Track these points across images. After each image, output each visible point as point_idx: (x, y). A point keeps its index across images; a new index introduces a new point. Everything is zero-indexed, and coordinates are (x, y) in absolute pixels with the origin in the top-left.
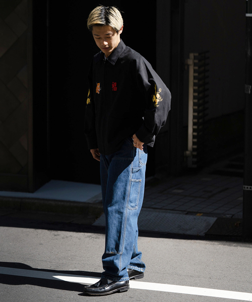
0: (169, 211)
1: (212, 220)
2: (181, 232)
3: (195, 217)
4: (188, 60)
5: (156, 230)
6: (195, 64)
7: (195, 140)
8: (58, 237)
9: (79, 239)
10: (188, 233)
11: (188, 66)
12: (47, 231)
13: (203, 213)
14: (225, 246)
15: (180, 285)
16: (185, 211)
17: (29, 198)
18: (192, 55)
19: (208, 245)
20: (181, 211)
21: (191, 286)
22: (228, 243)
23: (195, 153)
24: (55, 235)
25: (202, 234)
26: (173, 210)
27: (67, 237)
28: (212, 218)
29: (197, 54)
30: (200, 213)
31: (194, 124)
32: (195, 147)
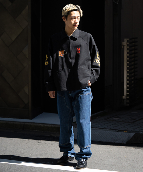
0: (108, 130)
1: (132, 135)
2: (113, 142)
3: (122, 133)
4: (124, 42)
5: (99, 140)
6: (127, 45)
7: (128, 90)
8: (40, 143)
9: (52, 145)
10: (117, 142)
11: (124, 46)
12: (35, 140)
13: (128, 131)
14: (136, 149)
15: (103, 170)
16: (117, 130)
17: (28, 123)
18: (126, 40)
19: (126, 148)
20: (115, 130)
21: (109, 170)
22: (138, 148)
23: (128, 97)
24: (39, 143)
25: (125, 143)
26: (110, 129)
27: (45, 144)
28: (132, 134)
29: (128, 39)
30: (126, 131)
31: (127, 80)
32: (128, 93)
